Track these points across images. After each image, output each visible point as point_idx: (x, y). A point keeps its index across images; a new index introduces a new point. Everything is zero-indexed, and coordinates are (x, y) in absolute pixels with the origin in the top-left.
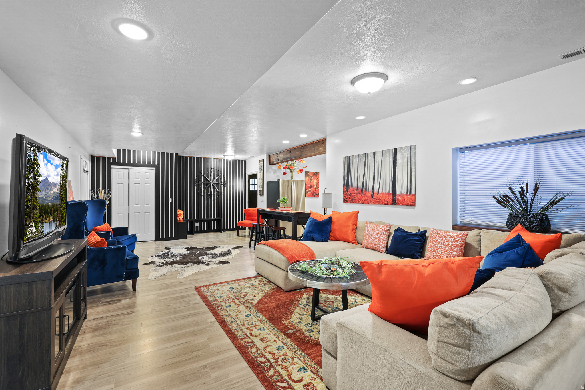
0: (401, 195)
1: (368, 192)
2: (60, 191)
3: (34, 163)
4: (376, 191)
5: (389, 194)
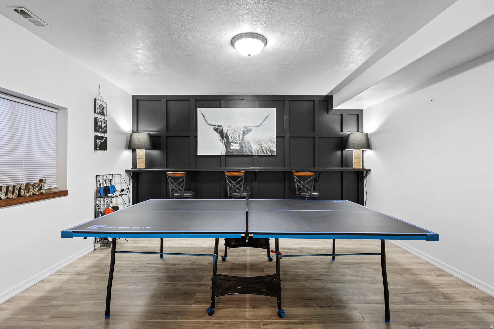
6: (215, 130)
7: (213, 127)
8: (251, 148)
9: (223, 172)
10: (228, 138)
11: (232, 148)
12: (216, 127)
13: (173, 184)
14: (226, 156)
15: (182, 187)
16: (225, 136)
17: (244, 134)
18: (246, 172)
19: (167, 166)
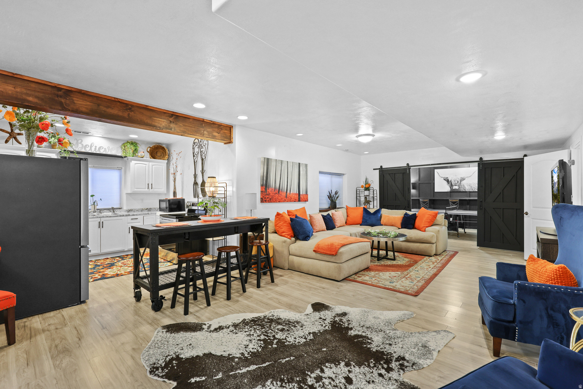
0: (303, 195)
1: (283, 192)
4: (288, 192)
5: (296, 194)
6: (444, 180)
7: (443, 178)
8: (465, 187)
9: (448, 200)
10: (451, 183)
11: (454, 188)
12: (445, 178)
13: (423, 205)
14: (450, 192)
15: (427, 206)
16: (450, 182)
17: (461, 181)
18: (460, 200)
19: (419, 197)
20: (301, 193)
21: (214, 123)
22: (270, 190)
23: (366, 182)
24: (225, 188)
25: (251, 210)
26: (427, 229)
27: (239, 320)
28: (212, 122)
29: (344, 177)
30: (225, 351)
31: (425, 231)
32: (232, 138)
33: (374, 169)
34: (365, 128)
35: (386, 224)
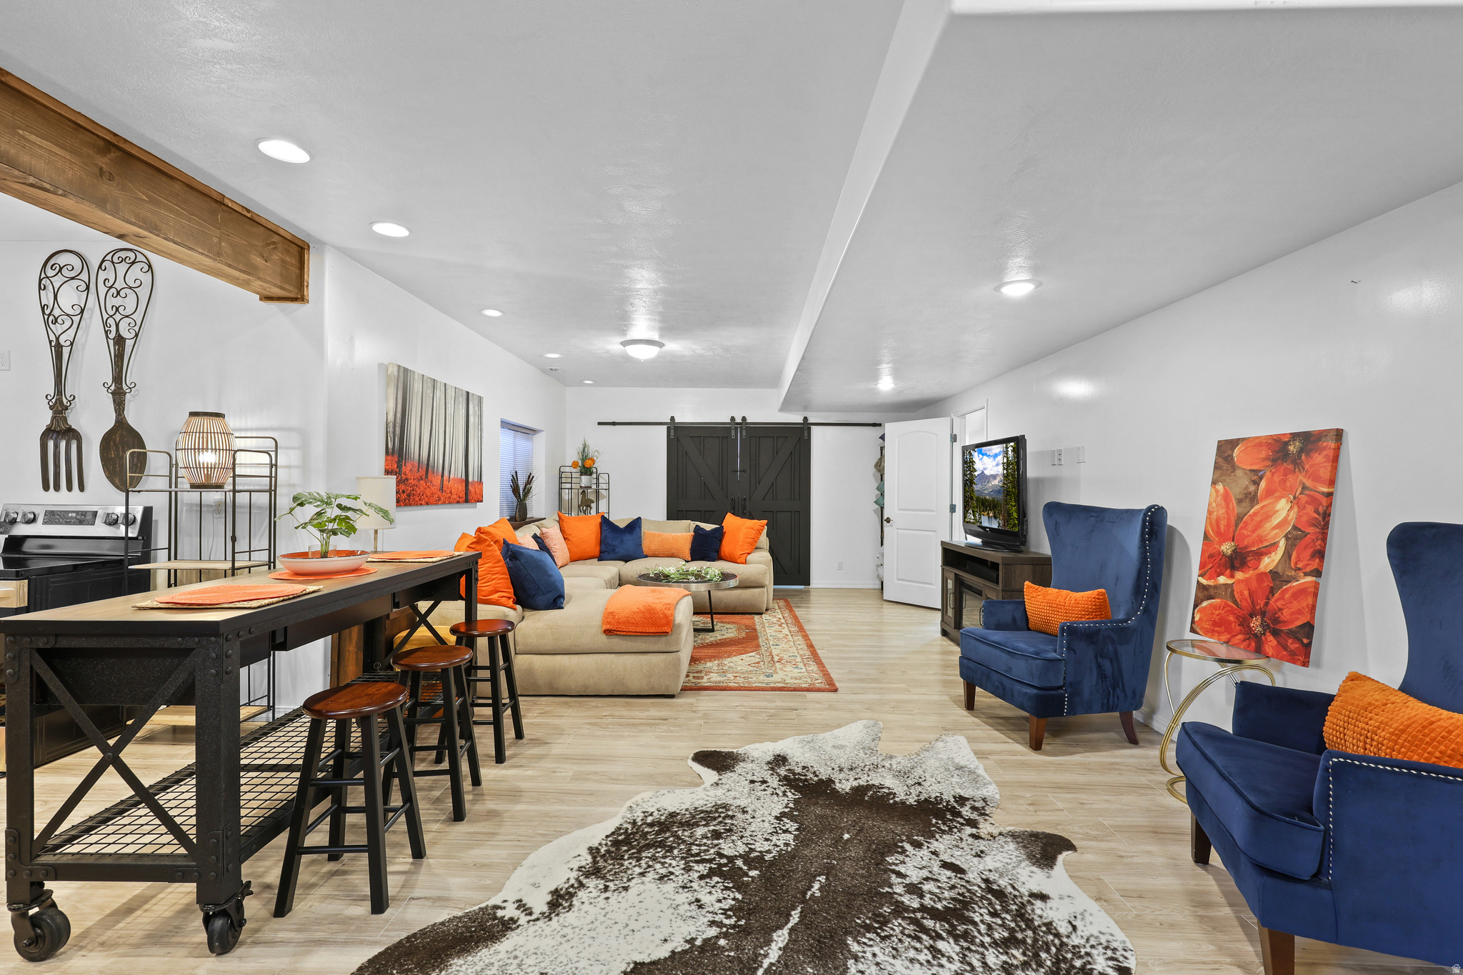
0: (473, 484)
1: (435, 473)
2: (1004, 484)
3: (970, 462)
4: (446, 472)
5: (461, 480)
20: (470, 480)
21: (256, 218)
22: (409, 466)
23: (585, 456)
24: (273, 454)
25: (376, 532)
26: (749, 557)
27: (579, 855)
28: (249, 215)
29: (537, 437)
30: (666, 940)
31: (745, 563)
32: (305, 284)
33: (599, 424)
34: (642, 326)
35: (657, 553)
